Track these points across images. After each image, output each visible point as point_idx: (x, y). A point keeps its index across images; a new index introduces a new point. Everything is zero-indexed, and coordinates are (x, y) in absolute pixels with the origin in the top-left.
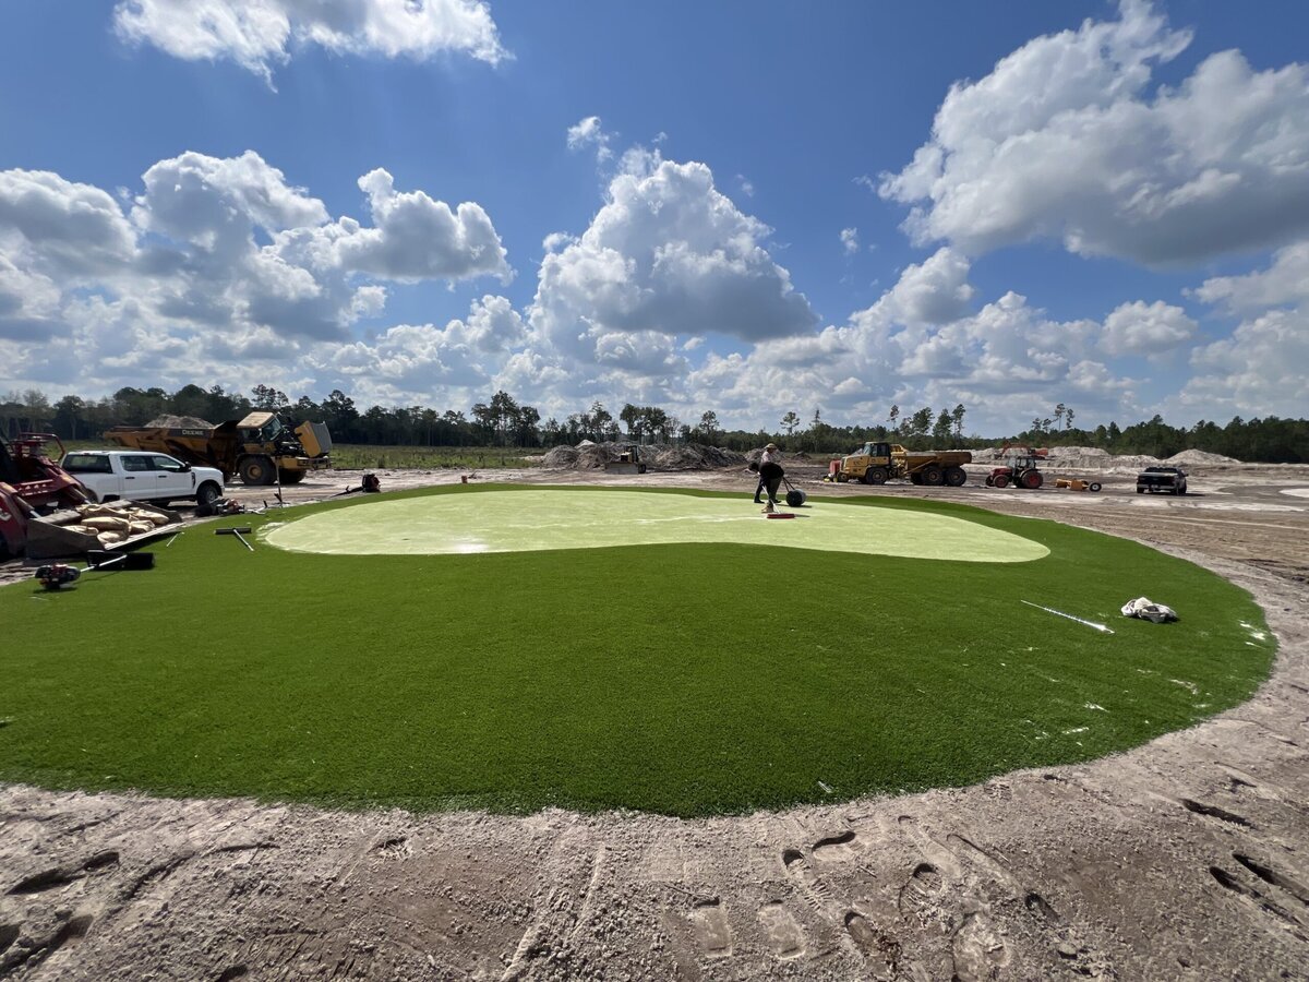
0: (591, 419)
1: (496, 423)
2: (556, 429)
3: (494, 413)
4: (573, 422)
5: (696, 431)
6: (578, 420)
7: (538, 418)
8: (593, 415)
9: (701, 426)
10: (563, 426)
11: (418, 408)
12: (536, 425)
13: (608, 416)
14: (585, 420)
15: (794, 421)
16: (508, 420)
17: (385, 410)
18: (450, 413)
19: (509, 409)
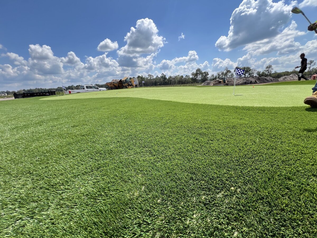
0: (224, 73)
1: (197, 77)
2: (214, 77)
3: (196, 75)
4: (219, 74)
5: (263, 73)
6: (220, 74)
7: (208, 74)
8: (225, 72)
9: (265, 71)
10: (216, 76)
11: (179, 75)
12: (208, 76)
13: (230, 71)
14: (223, 74)
15: (312, 64)
16: (200, 76)
17: (172, 77)
18: (187, 76)
19: (200, 73)
